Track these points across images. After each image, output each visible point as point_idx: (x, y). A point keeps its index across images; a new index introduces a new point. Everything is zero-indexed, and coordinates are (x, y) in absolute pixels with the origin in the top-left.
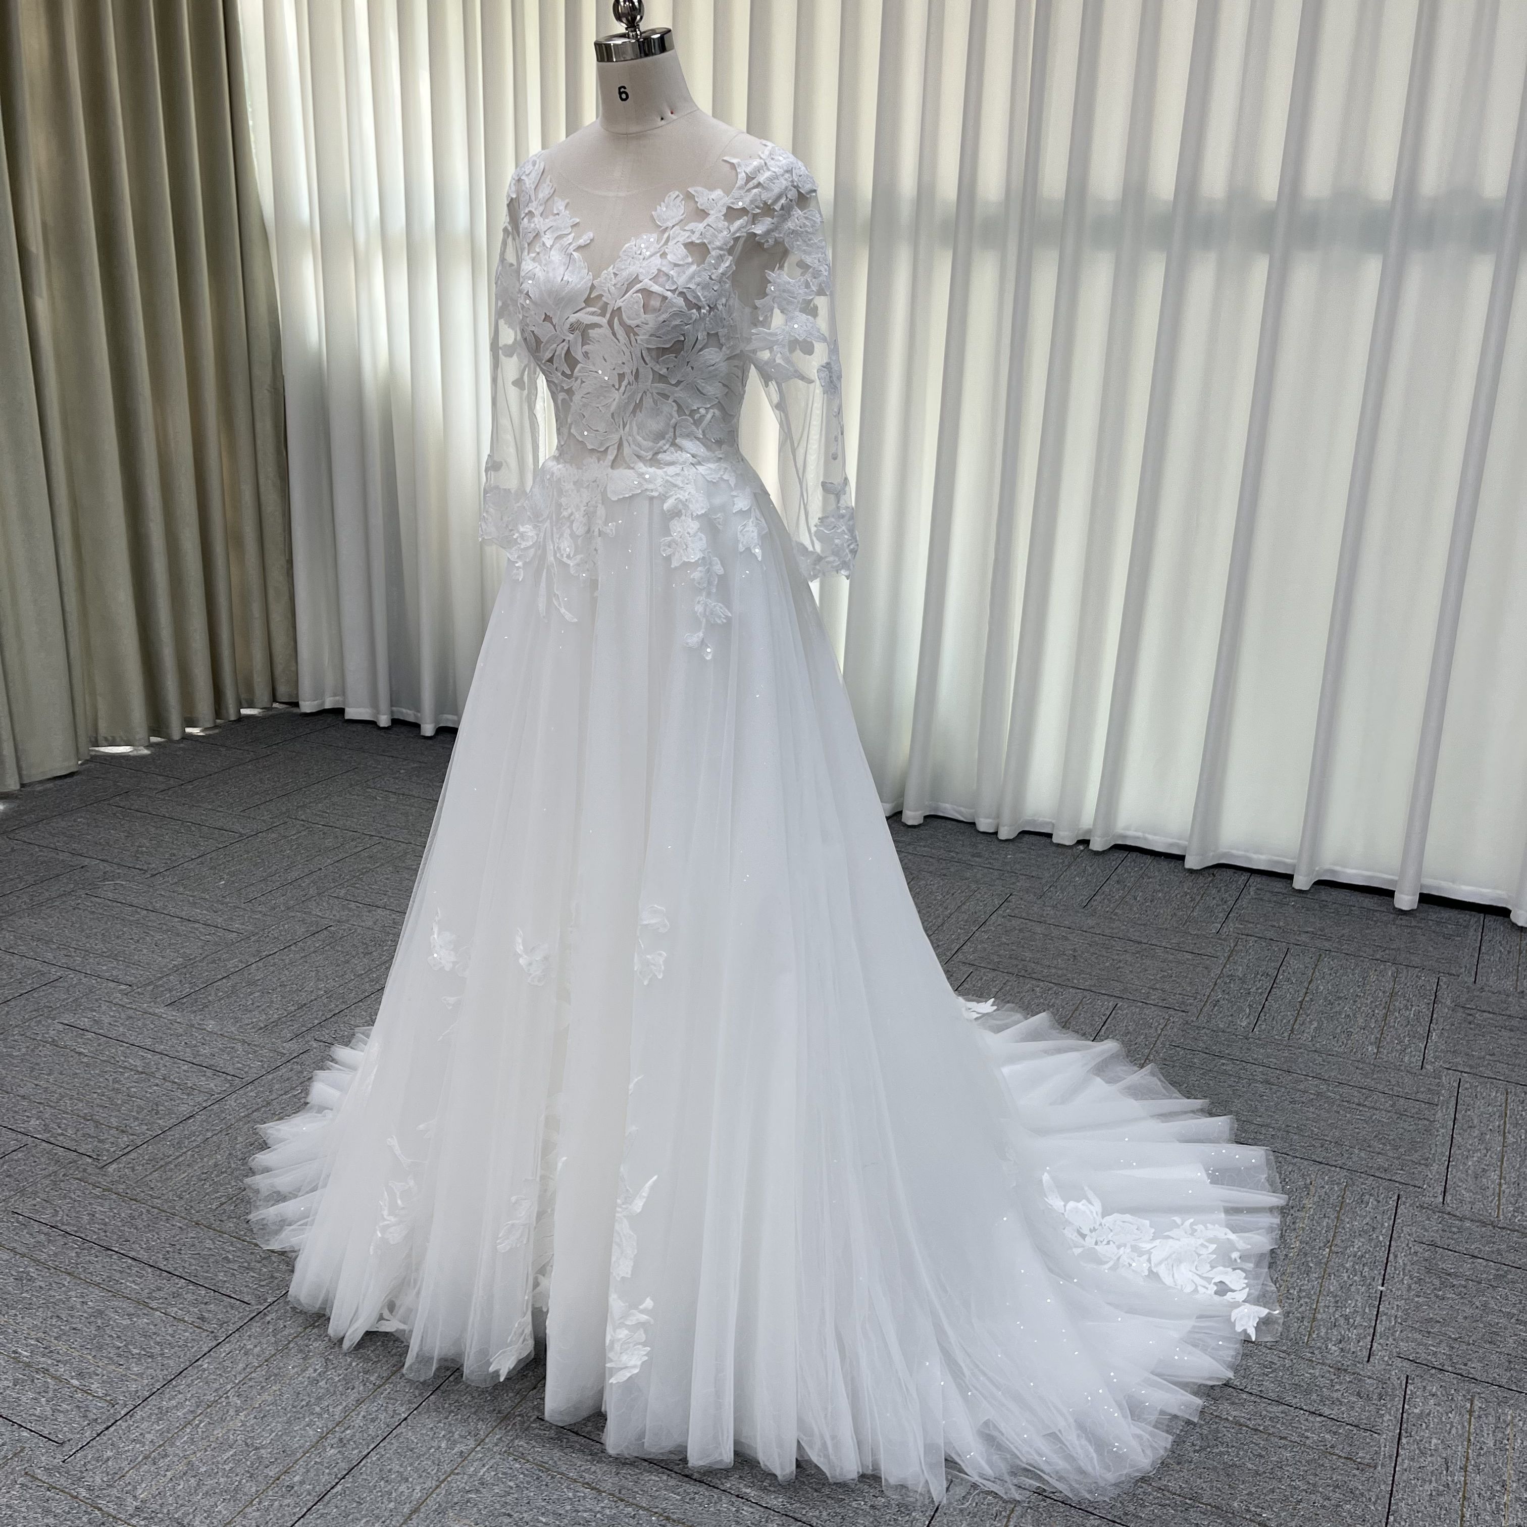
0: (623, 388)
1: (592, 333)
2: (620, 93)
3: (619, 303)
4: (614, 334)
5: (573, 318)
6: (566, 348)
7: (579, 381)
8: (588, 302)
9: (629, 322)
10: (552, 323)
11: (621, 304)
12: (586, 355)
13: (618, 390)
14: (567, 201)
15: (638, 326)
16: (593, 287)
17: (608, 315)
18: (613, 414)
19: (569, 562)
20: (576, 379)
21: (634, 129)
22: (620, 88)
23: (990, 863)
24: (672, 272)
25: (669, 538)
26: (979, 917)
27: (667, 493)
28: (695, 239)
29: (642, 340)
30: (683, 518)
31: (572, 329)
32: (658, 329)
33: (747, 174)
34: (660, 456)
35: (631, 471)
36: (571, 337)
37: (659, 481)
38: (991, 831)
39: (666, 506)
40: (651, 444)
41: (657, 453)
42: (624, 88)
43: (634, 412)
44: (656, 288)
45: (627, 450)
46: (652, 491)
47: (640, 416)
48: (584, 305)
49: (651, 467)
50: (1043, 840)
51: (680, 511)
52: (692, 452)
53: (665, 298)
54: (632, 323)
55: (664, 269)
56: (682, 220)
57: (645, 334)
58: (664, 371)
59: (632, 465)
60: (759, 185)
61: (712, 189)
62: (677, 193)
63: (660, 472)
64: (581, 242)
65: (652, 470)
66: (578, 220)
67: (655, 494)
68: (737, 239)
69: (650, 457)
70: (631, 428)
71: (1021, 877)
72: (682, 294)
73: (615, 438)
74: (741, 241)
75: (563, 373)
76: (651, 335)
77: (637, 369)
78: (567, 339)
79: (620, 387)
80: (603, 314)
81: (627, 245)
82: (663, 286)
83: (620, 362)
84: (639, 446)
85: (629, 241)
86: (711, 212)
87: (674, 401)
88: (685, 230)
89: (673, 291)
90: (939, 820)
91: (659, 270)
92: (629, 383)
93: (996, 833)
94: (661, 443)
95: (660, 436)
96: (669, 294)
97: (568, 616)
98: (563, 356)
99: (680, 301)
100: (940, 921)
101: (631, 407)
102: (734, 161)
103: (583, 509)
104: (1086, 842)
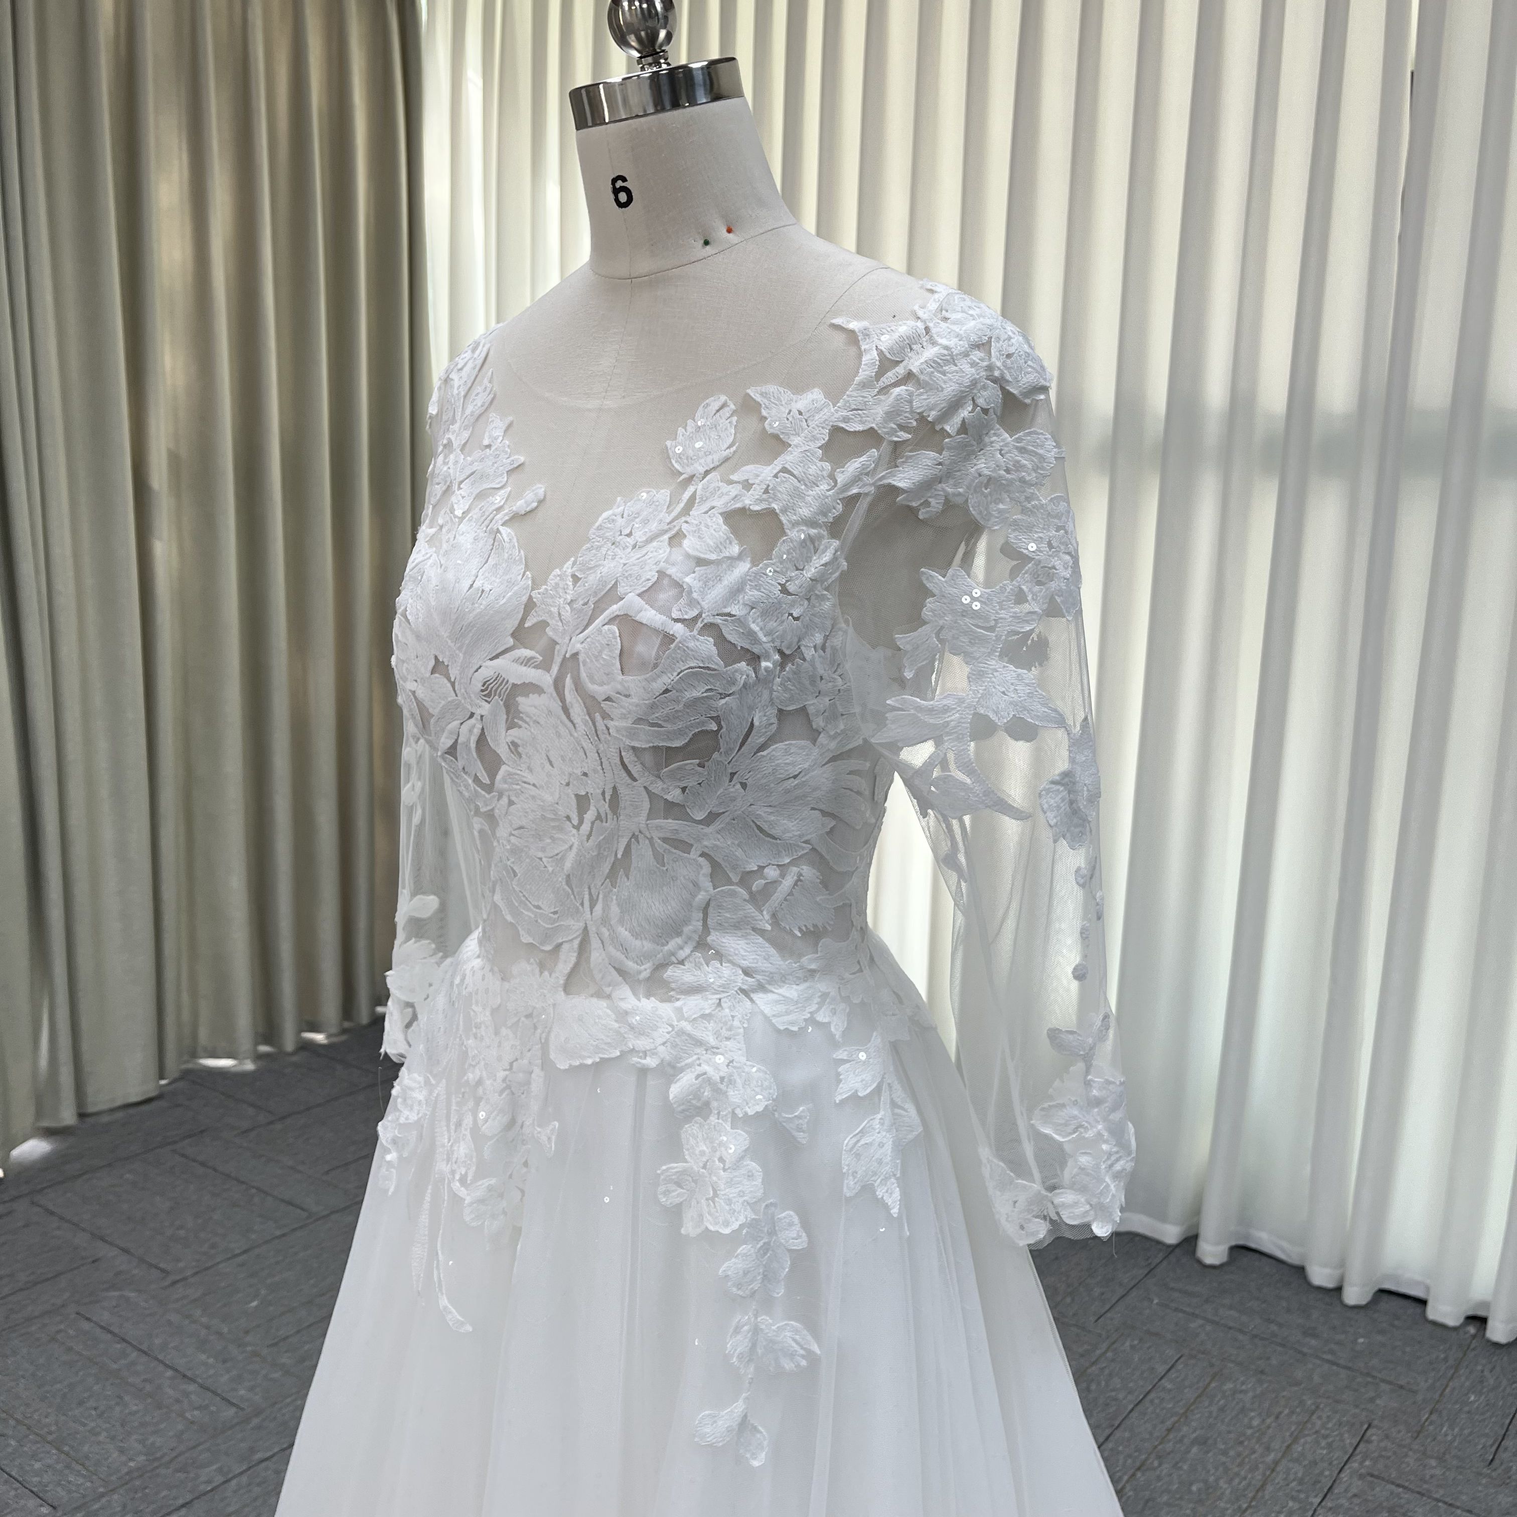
0: (586, 827)
1: (525, 703)
2: (616, 191)
3: (577, 645)
4: (566, 710)
5: (489, 669)
6: (477, 731)
7: (505, 800)
8: (520, 635)
9: (592, 688)
10: (449, 679)
11: (579, 646)
12: (514, 746)
13: (577, 828)
14: (511, 418)
15: (608, 699)
16: (530, 605)
17: (555, 669)
18: (568, 876)
19: (462, 1192)
20: (500, 796)
21: (644, 265)
22: (614, 181)
23: (1332, 1352)
24: (688, 579)
25: (678, 1166)
26: (1321, 1473)
27: (678, 1059)
28: (751, 500)
29: (618, 730)
30: (713, 1119)
31: (488, 691)
32: (653, 707)
33: (881, 353)
34: (670, 973)
35: (603, 1003)
36: (484, 708)
37: (662, 1033)
38: (1330, 1285)
39: (675, 1090)
40: (648, 945)
41: (662, 966)
42: (624, 179)
43: (612, 876)
44: (649, 615)
45: (596, 956)
46: (645, 1054)
47: (626, 886)
48: (511, 642)
49: (648, 996)
50: (1412, 1308)
51: (707, 1104)
52: (745, 963)
53: (668, 638)
54: (599, 690)
55: (672, 571)
56: (727, 459)
57: (624, 717)
58: (674, 795)
59: (608, 990)
60: (909, 376)
61: (799, 387)
62: (723, 398)
63: (666, 1010)
64: (520, 505)
65: (648, 1004)
66: (522, 459)
67: (651, 1062)
68: (851, 502)
69: (645, 975)
70: (606, 908)
71: (1383, 1386)
72: (711, 628)
73: (576, 926)
74: (863, 506)
75: (476, 780)
76: (639, 721)
77: (614, 788)
78: (478, 712)
79: (581, 821)
80: (545, 665)
81: (605, 515)
82: (665, 610)
83: (578, 772)
84: (625, 951)
85: (610, 504)
86: (795, 440)
87: (703, 855)
88: (731, 482)
89: (689, 623)
90: (1251, 1253)
91: (662, 574)
92: (599, 817)
93: (1339, 1289)
94: (672, 944)
95: (673, 929)
96: (678, 629)
97: (454, 1315)
98: (473, 745)
99: (707, 646)
100: (1258, 1475)
101: (606, 867)
102: (854, 325)
103: (501, 1074)
104: (1479, 1321)
